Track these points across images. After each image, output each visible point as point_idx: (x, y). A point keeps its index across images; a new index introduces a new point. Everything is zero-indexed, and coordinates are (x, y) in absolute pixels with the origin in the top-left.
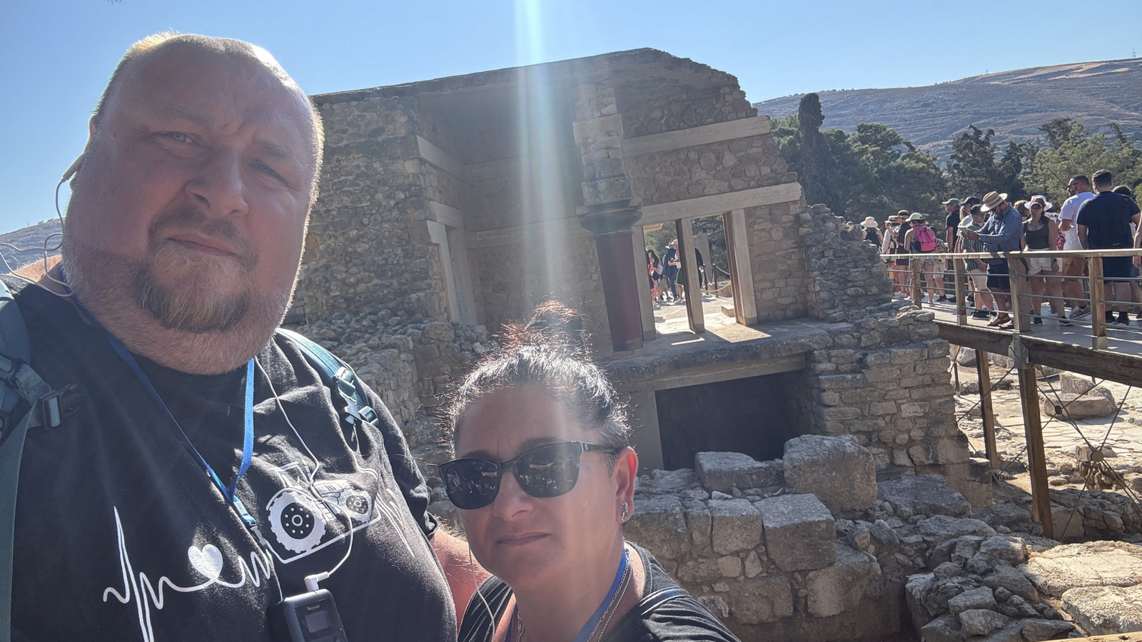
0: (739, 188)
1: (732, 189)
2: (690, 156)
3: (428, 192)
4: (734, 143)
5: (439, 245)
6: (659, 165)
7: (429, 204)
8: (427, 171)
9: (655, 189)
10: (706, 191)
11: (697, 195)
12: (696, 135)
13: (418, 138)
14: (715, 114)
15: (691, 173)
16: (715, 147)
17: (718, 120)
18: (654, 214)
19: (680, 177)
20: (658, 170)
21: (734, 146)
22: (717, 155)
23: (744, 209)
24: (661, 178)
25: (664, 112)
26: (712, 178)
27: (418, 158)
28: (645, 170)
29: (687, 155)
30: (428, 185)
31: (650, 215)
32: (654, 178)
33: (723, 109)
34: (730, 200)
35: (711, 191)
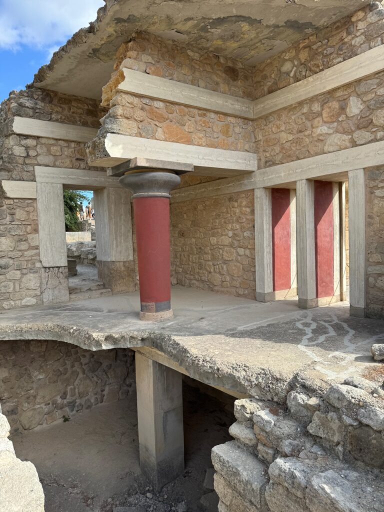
0: (363, 142)
2: (313, 109)
3: (36, 160)
4: (362, 84)
5: (36, 199)
6: (285, 123)
7: (31, 169)
8: (42, 144)
9: (279, 149)
10: (326, 148)
11: (317, 154)
12: (319, 83)
13: (17, 119)
14: (344, 51)
15: (313, 128)
16: (339, 93)
17: (346, 58)
18: (273, 176)
19: (302, 134)
20: (283, 128)
21: (362, 88)
22: (341, 103)
23: (364, 169)
24: (285, 137)
25: (294, 63)
26: (333, 132)
27: (14, 134)
28: (272, 130)
29: (310, 108)
30: (40, 155)
31: (270, 177)
32: (279, 138)
33: (353, 42)
34: (347, 158)
35: (331, 149)
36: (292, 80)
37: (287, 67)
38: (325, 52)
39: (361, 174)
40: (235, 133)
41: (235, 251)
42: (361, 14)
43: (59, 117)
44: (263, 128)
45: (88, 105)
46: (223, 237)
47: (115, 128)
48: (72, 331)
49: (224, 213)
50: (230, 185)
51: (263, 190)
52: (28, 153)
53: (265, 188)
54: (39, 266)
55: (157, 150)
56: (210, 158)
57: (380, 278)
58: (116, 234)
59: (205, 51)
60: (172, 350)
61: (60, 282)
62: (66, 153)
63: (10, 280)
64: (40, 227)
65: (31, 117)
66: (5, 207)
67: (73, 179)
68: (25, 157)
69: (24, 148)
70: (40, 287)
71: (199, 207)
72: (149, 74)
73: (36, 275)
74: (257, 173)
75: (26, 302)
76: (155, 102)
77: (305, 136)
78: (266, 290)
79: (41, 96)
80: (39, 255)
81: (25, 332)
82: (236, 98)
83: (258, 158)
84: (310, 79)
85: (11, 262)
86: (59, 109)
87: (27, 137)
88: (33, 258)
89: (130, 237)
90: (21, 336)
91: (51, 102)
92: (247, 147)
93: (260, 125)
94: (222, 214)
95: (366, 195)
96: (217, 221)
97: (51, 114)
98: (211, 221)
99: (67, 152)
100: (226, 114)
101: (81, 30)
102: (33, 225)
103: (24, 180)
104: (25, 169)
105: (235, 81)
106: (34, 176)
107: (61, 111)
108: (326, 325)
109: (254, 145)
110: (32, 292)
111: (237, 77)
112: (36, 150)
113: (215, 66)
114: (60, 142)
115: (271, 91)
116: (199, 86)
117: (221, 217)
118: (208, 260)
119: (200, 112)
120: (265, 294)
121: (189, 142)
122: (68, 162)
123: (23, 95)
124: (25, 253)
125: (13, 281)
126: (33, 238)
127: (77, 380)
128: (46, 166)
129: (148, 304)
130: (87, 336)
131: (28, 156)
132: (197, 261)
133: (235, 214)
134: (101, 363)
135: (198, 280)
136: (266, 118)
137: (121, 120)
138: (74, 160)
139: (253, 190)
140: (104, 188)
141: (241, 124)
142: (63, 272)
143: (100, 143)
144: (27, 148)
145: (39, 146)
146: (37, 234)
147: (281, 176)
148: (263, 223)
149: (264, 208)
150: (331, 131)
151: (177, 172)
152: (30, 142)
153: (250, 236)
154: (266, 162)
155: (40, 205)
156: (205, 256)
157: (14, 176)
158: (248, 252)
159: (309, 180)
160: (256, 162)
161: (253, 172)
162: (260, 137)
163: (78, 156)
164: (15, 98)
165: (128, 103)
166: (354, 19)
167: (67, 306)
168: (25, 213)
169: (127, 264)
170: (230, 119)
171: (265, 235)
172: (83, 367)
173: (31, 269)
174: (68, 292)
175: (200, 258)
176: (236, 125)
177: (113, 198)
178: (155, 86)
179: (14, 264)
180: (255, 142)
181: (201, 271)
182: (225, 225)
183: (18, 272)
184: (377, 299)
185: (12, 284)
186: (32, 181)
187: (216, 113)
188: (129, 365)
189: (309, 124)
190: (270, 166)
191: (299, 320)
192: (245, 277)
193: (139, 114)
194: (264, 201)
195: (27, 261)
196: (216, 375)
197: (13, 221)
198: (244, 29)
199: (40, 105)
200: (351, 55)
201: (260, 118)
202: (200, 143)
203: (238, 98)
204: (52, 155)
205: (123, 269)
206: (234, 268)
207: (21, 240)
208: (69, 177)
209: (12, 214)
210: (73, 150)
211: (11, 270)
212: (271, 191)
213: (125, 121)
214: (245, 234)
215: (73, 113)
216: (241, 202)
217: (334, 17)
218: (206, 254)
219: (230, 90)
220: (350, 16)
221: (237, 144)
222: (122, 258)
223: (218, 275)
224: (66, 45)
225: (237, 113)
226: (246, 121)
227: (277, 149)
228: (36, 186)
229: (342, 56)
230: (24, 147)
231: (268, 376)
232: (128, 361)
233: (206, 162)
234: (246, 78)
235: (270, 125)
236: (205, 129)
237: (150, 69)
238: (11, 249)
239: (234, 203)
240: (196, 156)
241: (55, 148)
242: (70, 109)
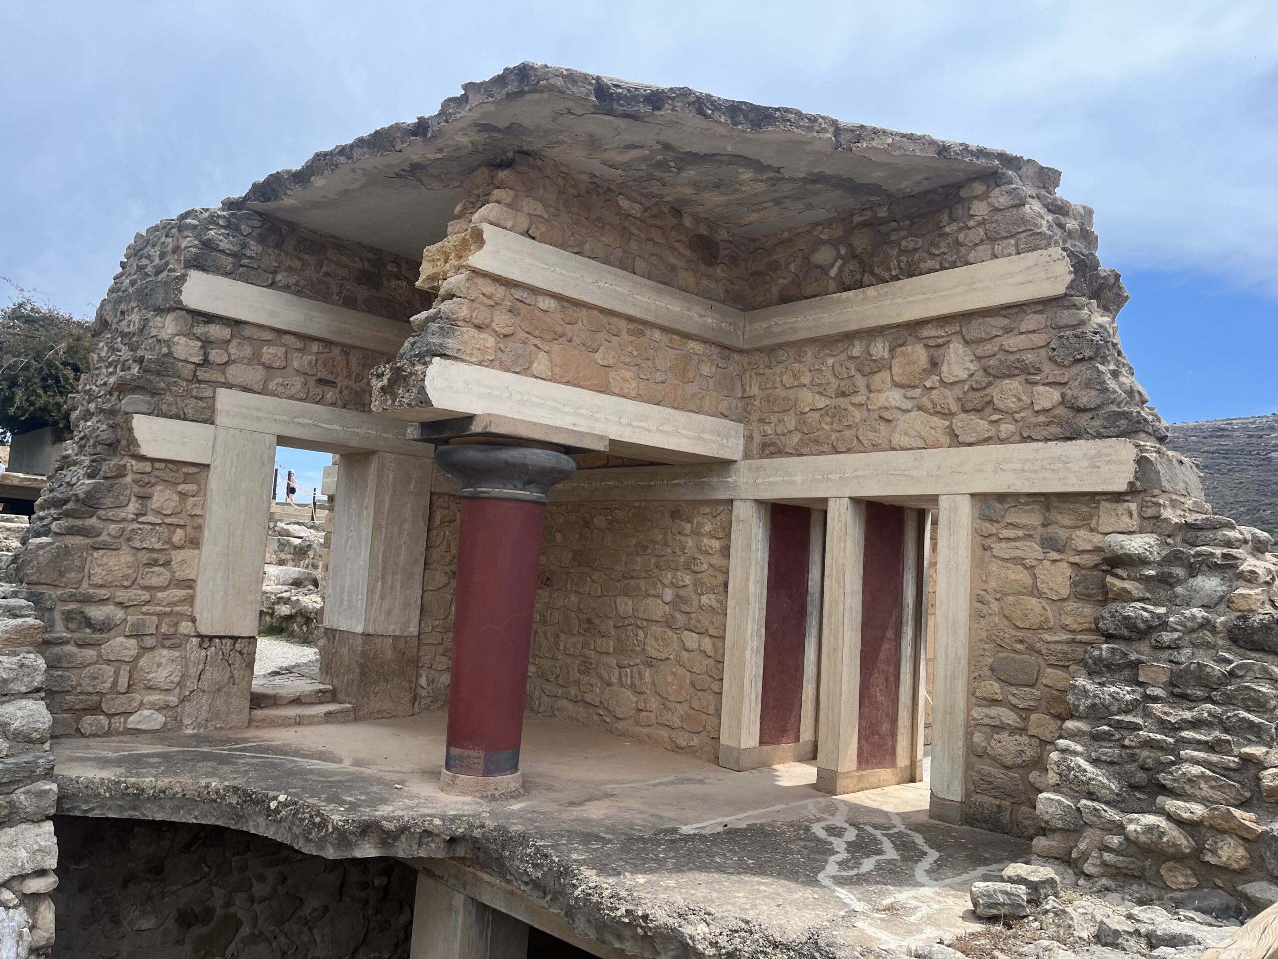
0: (973, 440)
1: (955, 440)
2: (873, 352)
3: (224, 373)
4: (975, 323)
5: (208, 466)
6: (810, 371)
7: (208, 393)
8: (244, 338)
9: (794, 422)
10: (897, 439)
11: (876, 447)
12: (888, 302)
13: (195, 276)
14: (942, 250)
15: (871, 391)
16: (929, 332)
17: (946, 265)
18: (778, 479)
19: (846, 400)
20: (806, 380)
21: (975, 330)
22: (931, 350)
23: (972, 495)
24: (808, 398)
25: (838, 250)
26: (912, 408)
27: (182, 309)
28: (782, 381)
29: (867, 348)
30: (234, 362)
31: (771, 480)
32: (797, 399)
33: (961, 237)
34: (939, 468)
35: (905, 441)
36: (832, 285)
37: (824, 255)
38: (904, 243)
39: (965, 507)
40: (702, 375)
41: (675, 636)
42: (979, 188)
43: (292, 280)
44: (762, 371)
45: (362, 260)
46: (649, 601)
47: (450, 346)
48: (273, 805)
49: (657, 543)
50: (677, 481)
51: (754, 504)
52: (206, 354)
53: (759, 502)
54: (186, 632)
55: (534, 399)
56: (643, 424)
57: (996, 736)
58: (384, 567)
59: (654, 200)
60: (530, 870)
61: (232, 677)
62: (296, 364)
63: (109, 662)
64: (206, 534)
65: (227, 274)
66: (128, 479)
67: (303, 425)
68: (198, 365)
69: (199, 344)
70: (181, 684)
71: (595, 520)
72: (533, 238)
73: (176, 654)
74: (742, 465)
75: (139, 722)
76: (540, 299)
77: (853, 404)
78: (743, 741)
79: (259, 230)
80: (190, 600)
81: (148, 799)
82: (710, 302)
83: (747, 433)
84: (871, 291)
85: (120, 614)
86: (297, 264)
87: (210, 318)
88: (176, 609)
89: (418, 577)
90: (134, 808)
91: (278, 245)
92: (723, 407)
93: (756, 364)
94: (651, 546)
95: (973, 551)
96: (638, 560)
97: (275, 272)
98: (624, 558)
99: (298, 362)
100: (686, 336)
101: (396, 127)
102: (188, 528)
103: (185, 419)
104: (194, 393)
105: (711, 266)
106: (212, 409)
107: (299, 267)
108: (878, 833)
109: (740, 404)
110: (155, 697)
111: (716, 258)
112: (227, 351)
113: (673, 233)
114: (287, 337)
115: (785, 299)
116: (634, 273)
117: (649, 551)
118: (608, 654)
119: (631, 326)
120: (741, 752)
121: (604, 389)
122: (297, 383)
123: (218, 224)
124: (160, 595)
125: (117, 664)
126: (184, 561)
127: (234, 943)
128: (245, 389)
129: (467, 753)
130: (318, 820)
131: (206, 362)
132: (577, 652)
133: (683, 549)
134: (302, 902)
135: (575, 702)
136: (771, 351)
137: (465, 330)
138: (312, 381)
139: (731, 502)
140: (374, 452)
141: (714, 357)
142: (245, 651)
143: (411, 374)
144: (207, 343)
145: (234, 343)
146: (197, 551)
147: (795, 482)
148: (747, 579)
149: (754, 546)
150: (909, 405)
151: (567, 450)
152: (216, 331)
153: (715, 604)
154: (764, 446)
155: (215, 482)
156: (599, 641)
157: (164, 408)
158: (707, 643)
159: (855, 501)
160: (741, 442)
161: (736, 461)
162: (755, 390)
163: (323, 374)
164: (195, 227)
165: (484, 294)
166: (963, 193)
167: (245, 740)
168: (176, 497)
169: (401, 645)
170: (692, 345)
171: (751, 611)
172: (255, 906)
173: (166, 637)
174: (248, 704)
175: (585, 645)
176: (704, 358)
177: (391, 477)
178: (545, 266)
179: (125, 620)
180: (743, 397)
181: (586, 679)
182: (656, 571)
183: (133, 642)
184: (990, 783)
185: (112, 673)
186: (205, 422)
187: (664, 329)
188: (370, 912)
189: (861, 382)
190: (772, 455)
191: (818, 820)
192: (696, 705)
193: (501, 320)
194: (754, 530)
195: (160, 615)
196: (639, 930)
197: (144, 515)
198: (742, 177)
199: (254, 248)
200: (955, 262)
201: (759, 350)
202: (626, 390)
203: (714, 303)
204: (263, 364)
205: (389, 655)
206: (670, 679)
207: (154, 563)
208: (296, 420)
209: (144, 498)
210: (314, 358)
211: (115, 637)
212: (769, 507)
213: (473, 332)
214: (704, 600)
215: (327, 274)
216: (700, 525)
217: (925, 183)
218: (603, 636)
219: (698, 284)
220: (960, 186)
221: (702, 399)
222: (392, 627)
223: (629, 692)
224: (352, 146)
225: (709, 335)
226: (726, 352)
227: (791, 422)
228: (213, 435)
229: (938, 258)
230: (201, 341)
231: (757, 936)
232: (371, 901)
233: (634, 433)
234: (733, 260)
235: (778, 369)
236: (639, 361)
237: (537, 228)
238: (126, 584)
239: (683, 523)
240: (615, 418)
241: (273, 350)
242: (321, 266)
